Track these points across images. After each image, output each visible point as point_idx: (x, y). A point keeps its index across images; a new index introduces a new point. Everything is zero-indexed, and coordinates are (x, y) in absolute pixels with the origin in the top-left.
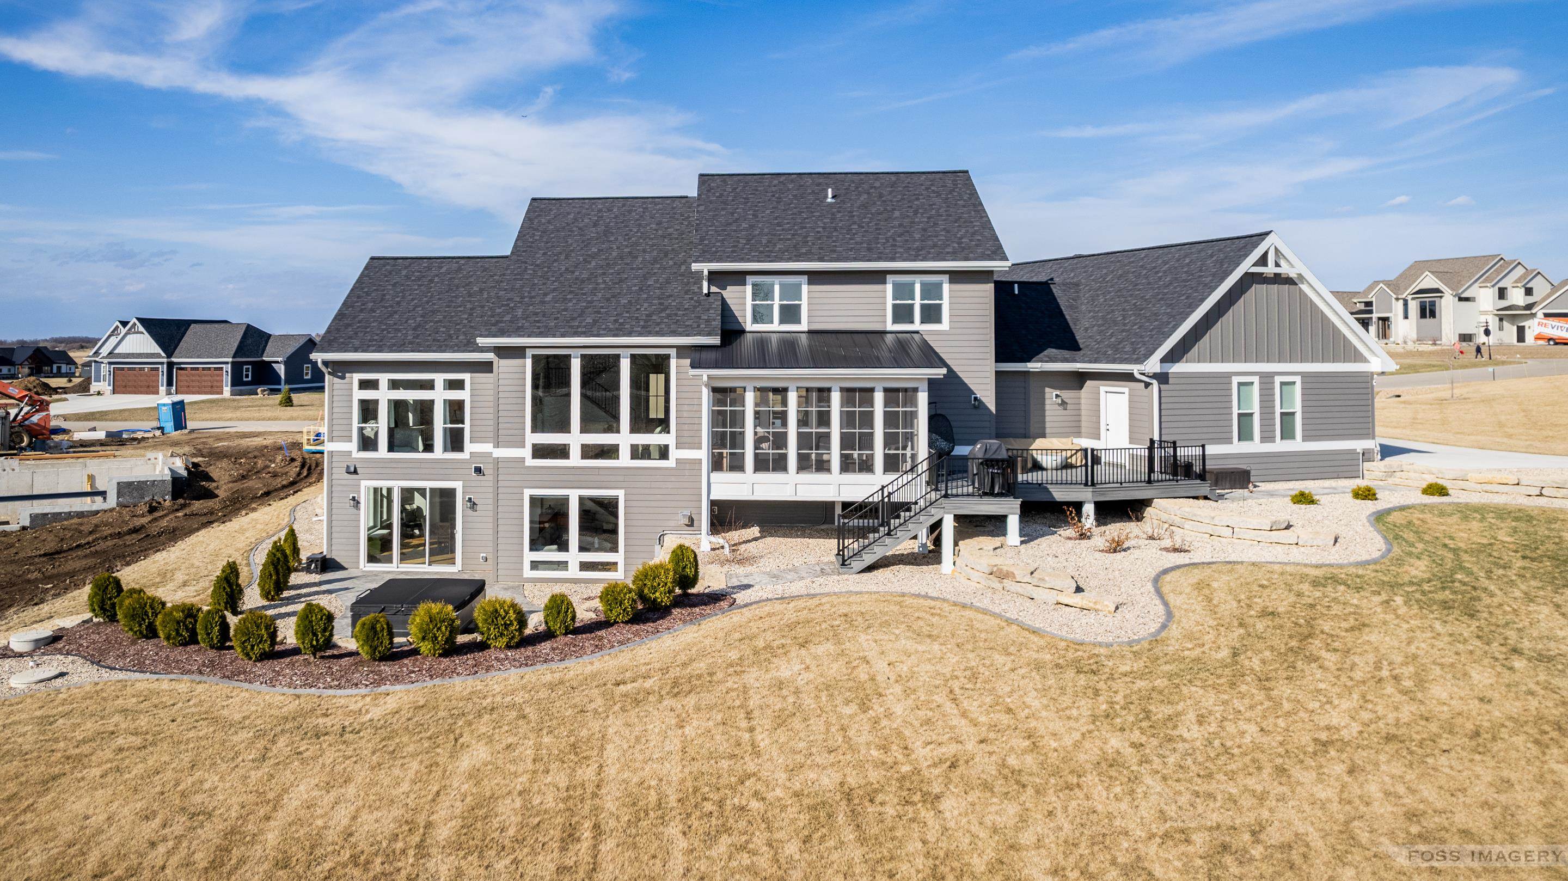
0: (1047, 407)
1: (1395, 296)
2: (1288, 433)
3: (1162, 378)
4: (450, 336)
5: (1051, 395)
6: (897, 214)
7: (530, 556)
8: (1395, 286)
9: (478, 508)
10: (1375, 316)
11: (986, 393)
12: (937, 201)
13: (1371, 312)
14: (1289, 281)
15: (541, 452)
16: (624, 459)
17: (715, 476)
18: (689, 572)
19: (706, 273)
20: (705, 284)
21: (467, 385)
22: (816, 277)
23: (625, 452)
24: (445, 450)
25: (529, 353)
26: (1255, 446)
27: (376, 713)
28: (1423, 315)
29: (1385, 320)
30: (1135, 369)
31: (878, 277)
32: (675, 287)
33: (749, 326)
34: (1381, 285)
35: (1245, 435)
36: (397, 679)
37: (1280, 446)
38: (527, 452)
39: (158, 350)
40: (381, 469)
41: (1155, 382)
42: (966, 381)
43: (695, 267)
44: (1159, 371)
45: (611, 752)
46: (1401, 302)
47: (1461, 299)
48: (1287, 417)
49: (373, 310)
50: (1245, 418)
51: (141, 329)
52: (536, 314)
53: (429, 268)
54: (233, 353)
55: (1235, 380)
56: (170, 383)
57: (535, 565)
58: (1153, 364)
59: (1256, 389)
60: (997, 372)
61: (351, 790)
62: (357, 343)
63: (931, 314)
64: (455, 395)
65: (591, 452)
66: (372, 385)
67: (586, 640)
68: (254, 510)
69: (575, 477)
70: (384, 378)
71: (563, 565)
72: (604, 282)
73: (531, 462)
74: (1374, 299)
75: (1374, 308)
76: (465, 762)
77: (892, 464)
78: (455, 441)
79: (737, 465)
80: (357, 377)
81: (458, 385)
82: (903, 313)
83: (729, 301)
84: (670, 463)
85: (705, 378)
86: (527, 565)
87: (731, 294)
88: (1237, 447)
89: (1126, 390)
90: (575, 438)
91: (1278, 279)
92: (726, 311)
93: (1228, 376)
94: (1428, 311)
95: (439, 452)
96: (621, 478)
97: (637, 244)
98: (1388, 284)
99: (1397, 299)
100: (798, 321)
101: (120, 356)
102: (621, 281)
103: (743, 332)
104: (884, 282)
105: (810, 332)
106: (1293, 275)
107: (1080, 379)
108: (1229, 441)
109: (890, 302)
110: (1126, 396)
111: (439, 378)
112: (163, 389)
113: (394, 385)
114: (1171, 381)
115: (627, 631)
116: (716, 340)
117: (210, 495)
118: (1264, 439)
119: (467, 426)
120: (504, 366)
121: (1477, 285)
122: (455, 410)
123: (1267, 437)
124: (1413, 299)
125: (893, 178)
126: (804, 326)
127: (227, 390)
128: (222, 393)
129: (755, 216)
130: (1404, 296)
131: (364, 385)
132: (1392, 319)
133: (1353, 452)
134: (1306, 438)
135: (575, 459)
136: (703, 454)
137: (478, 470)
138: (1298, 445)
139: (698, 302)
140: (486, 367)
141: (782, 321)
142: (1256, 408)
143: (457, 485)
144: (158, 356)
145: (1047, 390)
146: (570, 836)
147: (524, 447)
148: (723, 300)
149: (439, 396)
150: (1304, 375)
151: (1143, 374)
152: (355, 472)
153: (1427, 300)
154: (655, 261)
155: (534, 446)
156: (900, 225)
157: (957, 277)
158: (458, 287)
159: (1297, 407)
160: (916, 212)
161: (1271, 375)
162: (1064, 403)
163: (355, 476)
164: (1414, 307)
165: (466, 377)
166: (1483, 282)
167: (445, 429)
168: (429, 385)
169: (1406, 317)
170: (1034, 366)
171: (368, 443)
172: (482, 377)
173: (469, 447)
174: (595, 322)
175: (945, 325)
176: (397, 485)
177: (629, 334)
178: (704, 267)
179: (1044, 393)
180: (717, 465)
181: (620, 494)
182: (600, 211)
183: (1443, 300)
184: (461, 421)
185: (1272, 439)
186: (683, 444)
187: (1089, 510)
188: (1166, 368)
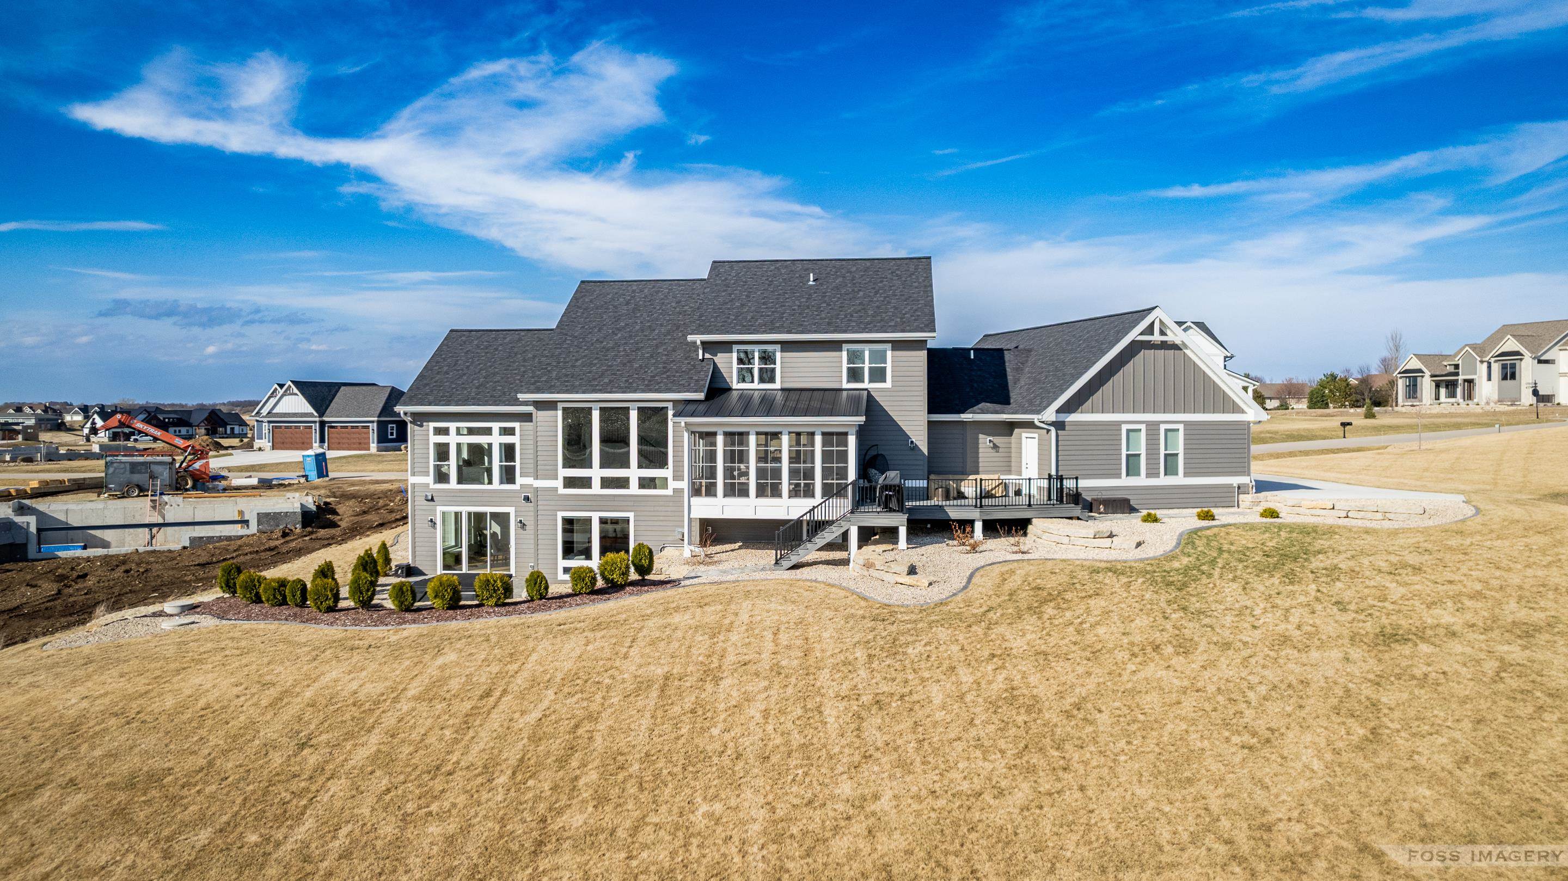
0: (981, 450)
1: (1479, 359)
2: (1170, 470)
3: (1059, 425)
4: (504, 393)
5: (984, 441)
6: (861, 293)
7: (563, 564)
8: (1480, 349)
9: (527, 528)
10: (1461, 378)
11: (919, 437)
12: (897, 283)
13: (1457, 374)
14: (1175, 347)
15: (570, 482)
16: (634, 489)
17: (695, 500)
18: (645, 562)
19: (699, 343)
20: (701, 352)
21: (517, 431)
22: (787, 346)
23: (634, 483)
24: (501, 483)
25: (560, 406)
26: (1141, 480)
27: (393, 638)
28: (1505, 378)
29: (1470, 382)
30: (1035, 418)
31: (836, 346)
32: (679, 355)
33: (735, 385)
34: (1467, 348)
35: (1132, 470)
36: (414, 622)
37: (1164, 480)
38: (559, 483)
39: (310, 409)
40: (453, 498)
41: (1053, 429)
42: (904, 428)
43: (690, 338)
44: (1054, 420)
45: (534, 657)
46: (1485, 365)
47: (1540, 362)
48: (1171, 458)
49: (447, 373)
50: (1133, 459)
51: (296, 391)
52: (567, 375)
53: (496, 339)
54: (378, 412)
55: (1124, 428)
56: (322, 440)
58: (1050, 414)
59: (1143, 435)
60: (929, 422)
61: (364, 673)
62: (431, 398)
63: (878, 375)
64: (508, 439)
65: (607, 483)
66: (445, 431)
67: (554, 604)
68: (368, 536)
69: (596, 503)
70: (452, 426)
72: (625, 350)
73: (562, 491)
74: (1460, 362)
75: (1460, 371)
76: (440, 661)
77: (828, 492)
78: (509, 475)
79: (710, 491)
80: (432, 425)
81: (510, 432)
82: (855, 375)
83: (719, 365)
84: (668, 492)
85: (683, 424)
86: (560, 571)
87: (721, 359)
88: (1125, 481)
89: (1036, 435)
90: (596, 473)
91: (1164, 346)
92: (716, 372)
93: (1118, 424)
94: (1509, 373)
95: (496, 484)
96: (632, 504)
97: (657, 319)
98: (1474, 347)
99: (1482, 362)
100: (773, 381)
101: (278, 415)
102: (638, 349)
103: (730, 389)
104: (841, 350)
105: (782, 390)
106: (1178, 342)
107: (1010, 428)
108: (1118, 476)
109: (845, 365)
110: (1036, 440)
111: (496, 426)
112: (316, 446)
113: (461, 431)
114: (1067, 428)
115: (586, 598)
116: (701, 396)
117: (334, 525)
118: (1149, 475)
119: (517, 464)
120: (541, 416)
121: (1557, 348)
122: (509, 452)
123: (1152, 473)
124: (1496, 361)
125: (868, 264)
126: (777, 385)
127: (373, 447)
128: (369, 449)
129: (748, 296)
130: (1487, 359)
131: (439, 431)
132: (1477, 382)
133: (1230, 486)
134: (1186, 474)
135: (596, 489)
136: (684, 485)
137: (527, 499)
138: (1180, 479)
139: (694, 366)
140: (527, 417)
141: (761, 381)
142: (1143, 451)
143: (511, 510)
144: (311, 415)
145: (981, 436)
146: (488, 694)
147: (557, 479)
148: (714, 363)
149: (496, 440)
150: (1186, 423)
151: (1043, 422)
152: (432, 500)
153: (1508, 362)
154: (668, 333)
155: (565, 478)
156: (860, 304)
157: (898, 345)
158: (516, 354)
159: (1181, 451)
160: (876, 293)
161: (1157, 424)
162: (995, 447)
163: (432, 503)
164: (1496, 368)
165: (516, 425)
166: (1563, 345)
167: (501, 466)
168: (488, 431)
169: (1489, 379)
170: (966, 417)
171: (442, 477)
172: (528, 425)
173: (520, 481)
174: (611, 381)
175: (888, 384)
176: (464, 510)
177: (635, 391)
178: (698, 338)
179: (978, 439)
180: (696, 492)
181: (631, 515)
182: (634, 291)
183: (1523, 363)
184: (513, 459)
185: (1157, 475)
186: (678, 477)
187: (978, 526)
188: (1062, 417)
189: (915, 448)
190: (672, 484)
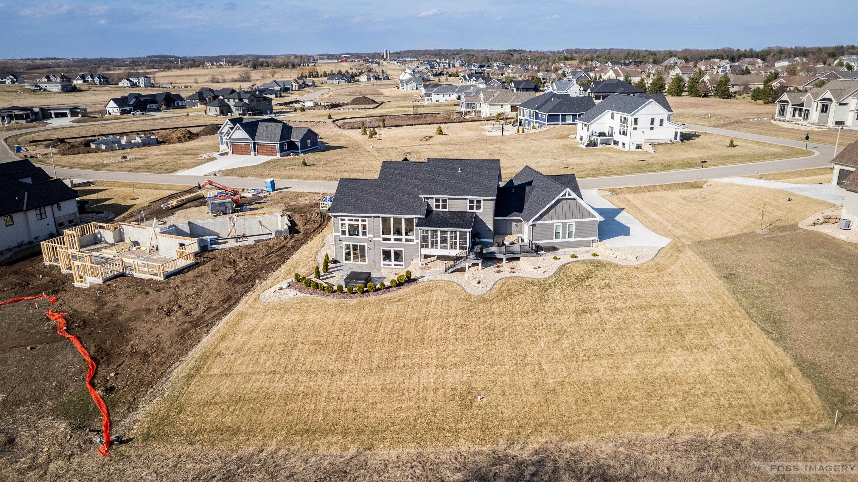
0: (512, 227)
1: (813, 100)
2: (570, 236)
3: (533, 225)
4: (362, 209)
5: (514, 224)
6: (475, 178)
7: (383, 262)
9: (371, 250)
10: (804, 108)
11: (491, 227)
14: (573, 199)
15: (384, 239)
16: (404, 242)
17: (422, 249)
18: (409, 276)
19: (423, 197)
20: (423, 200)
21: (367, 221)
22: (450, 199)
23: (404, 240)
25: (380, 217)
26: (560, 240)
27: (350, 302)
28: (822, 111)
29: (808, 111)
31: (465, 199)
32: (416, 199)
33: (435, 209)
35: (557, 237)
37: (567, 240)
38: (381, 239)
39: (248, 137)
40: (347, 240)
41: (531, 226)
42: (486, 223)
43: (420, 196)
46: (816, 103)
47: (840, 104)
48: (570, 232)
49: (342, 199)
50: (557, 234)
51: (241, 128)
52: (382, 206)
53: (356, 184)
54: (279, 139)
55: (555, 225)
56: (255, 151)
57: (384, 265)
58: (530, 222)
59: (561, 226)
60: (494, 220)
62: (338, 210)
63: (479, 208)
64: (364, 223)
65: (395, 240)
66: (344, 220)
67: (386, 290)
69: (392, 245)
70: (346, 218)
71: (390, 265)
72: (400, 196)
73: (382, 242)
77: (461, 248)
78: (364, 233)
79: (427, 246)
80: (340, 218)
81: (365, 221)
82: (471, 208)
83: (429, 203)
84: (414, 243)
85: (418, 229)
86: (382, 264)
87: (430, 201)
88: (554, 240)
90: (392, 236)
91: (570, 199)
92: (429, 206)
93: (554, 223)
94: (825, 109)
95: (361, 236)
96: (403, 246)
97: (409, 182)
100: (446, 208)
101: (233, 139)
102: (404, 196)
103: (433, 211)
104: (467, 200)
105: (449, 211)
108: (552, 239)
109: (468, 205)
111: (360, 219)
112: (252, 153)
113: (350, 220)
114: (536, 226)
115: (394, 288)
116: (424, 217)
118: (562, 238)
119: (367, 230)
120: (375, 219)
121: (850, 97)
122: (364, 227)
124: (820, 103)
125: (479, 162)
126: (447, 210)
127: (278, 154)
128: (276, 155)
129: (439, 177)
130: (817, 100)
131: (342, 220)
132: (811, 111)
133: (590, 241)
134: (575, 237)
135: (392, 241)
136: (419, 242)
137: (370, 241)
138: (573, 239)
139: (422, 203)
140: (370, 217)
141: (442, 208)
142: (561, 232)
143: (366, 244)
144: (249, 140)
145: (512, 223)
149: (360, 223)
150: (576, 222)
151: (528, 225)
152: (341, 241)
153: (825, 104)
154: (413, 188)
156: (474, 182)
157: (485, 199)
159: (573, 230)
161: (566, 223)
162: (517, 226)
164: (820, 106)
165: (366, 219)
166: (854, 96)
167: (362, 231)
168: (357, 220)
169: (816, 111)
170: (508, 218)
171: (344, 233)
172: (370, 220)
173: (368, 235)
174: (398, 209)
175: (482, 211)
176: (351, 244)
177: (404, 214)
180: (423, 246)
181: (403, 249)
183: (832, 105)
184: (366, 229)
185: (565, 238)
186: (417, 239)
187: (504, 259)
188: (534, 223)
189: (489, 230)
190: (415, 241)
